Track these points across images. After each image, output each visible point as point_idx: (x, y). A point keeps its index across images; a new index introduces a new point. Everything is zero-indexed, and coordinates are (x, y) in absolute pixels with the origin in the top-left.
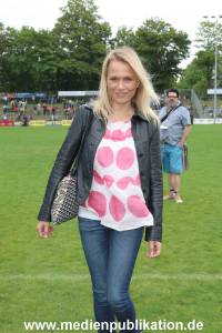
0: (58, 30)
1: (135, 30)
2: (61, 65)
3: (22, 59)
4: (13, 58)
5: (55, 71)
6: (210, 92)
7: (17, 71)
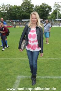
0: (22, 5)
1: (39, 6)
2: (23, 14)
3: (14, 12)
4: (12, 12)
5: (21, 15)
6: (56, 20)
7: (13, 15)
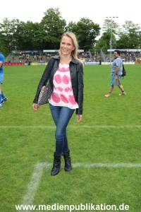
0: (43, 22)
1: (76, 23)
2: (45, 38)
3: (28, 36)
4: (23, 35)
5: (42, 41)
6: (108, 50)
7: (25, 41)
